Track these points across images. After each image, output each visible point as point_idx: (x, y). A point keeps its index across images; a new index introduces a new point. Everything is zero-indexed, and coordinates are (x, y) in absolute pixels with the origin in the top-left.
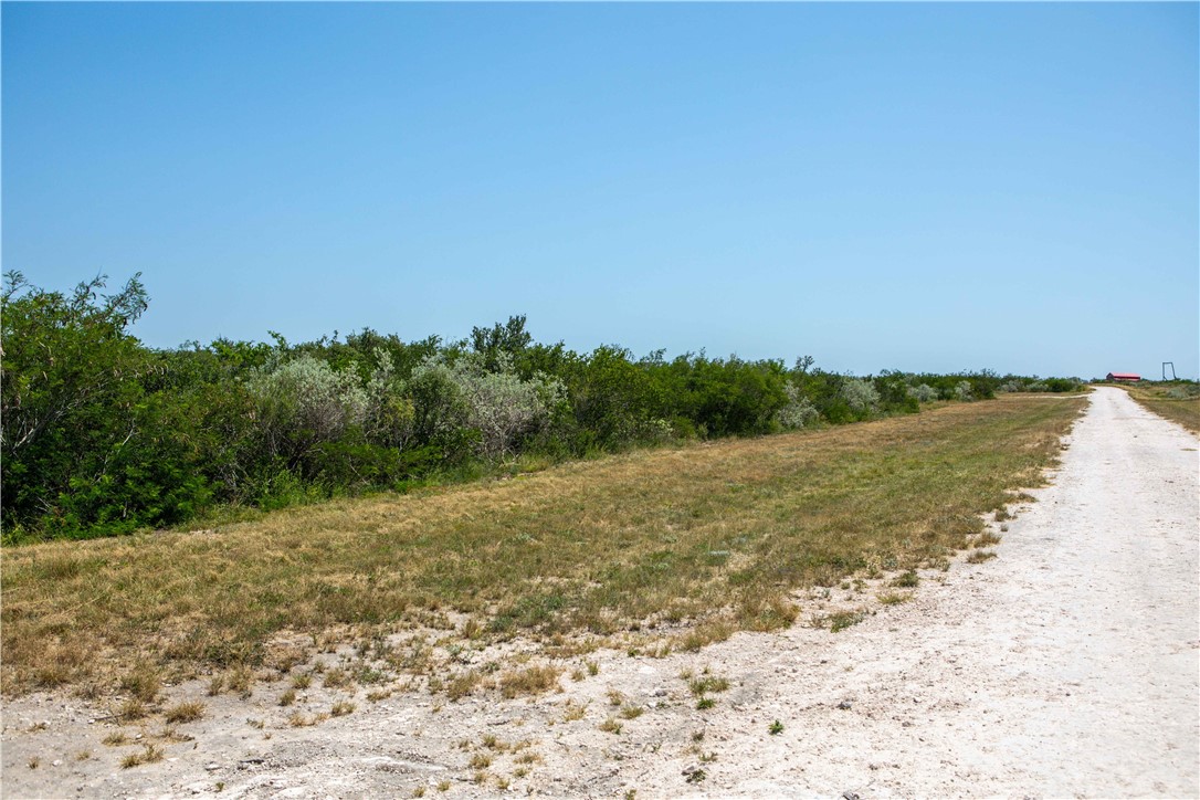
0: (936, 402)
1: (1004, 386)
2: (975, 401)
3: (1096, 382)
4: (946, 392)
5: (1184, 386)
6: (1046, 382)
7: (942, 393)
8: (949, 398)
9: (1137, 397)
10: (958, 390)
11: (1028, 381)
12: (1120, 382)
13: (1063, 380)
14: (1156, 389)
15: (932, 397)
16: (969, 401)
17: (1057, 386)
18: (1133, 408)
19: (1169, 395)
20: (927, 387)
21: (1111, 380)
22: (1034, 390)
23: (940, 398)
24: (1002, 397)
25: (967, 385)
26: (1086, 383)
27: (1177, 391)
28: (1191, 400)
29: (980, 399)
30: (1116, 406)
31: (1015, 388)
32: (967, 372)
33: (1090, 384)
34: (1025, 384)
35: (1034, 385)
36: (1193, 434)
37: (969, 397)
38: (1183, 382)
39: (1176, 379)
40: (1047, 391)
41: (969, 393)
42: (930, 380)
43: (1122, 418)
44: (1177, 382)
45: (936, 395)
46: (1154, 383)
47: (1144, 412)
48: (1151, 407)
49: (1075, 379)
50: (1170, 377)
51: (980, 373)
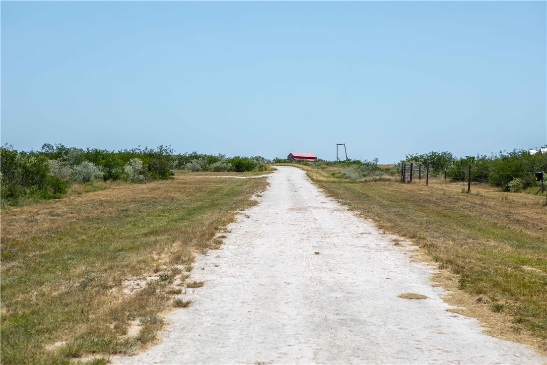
0: (100, 183)
1: (189, 165)
2: (149, 181)
3: (278, 162)
4: (114, 171)
5: (355, 166)
6: (229, 161)
7: (109, 172)
8: (115, 178)
9: (315, 177)
10: (128, 169)
11: (212, 160)
12: (299, 162)
13: (246, 159)
14: (331, 168)
15: (96, 177)
16: (141, 182)
17: (240, 166)
18: (311, 193)
19: (344, 176)
20: (91, 164)
21: (292, 160)
22: (218, 170)
23: (105, 179)
24: (180, 176)
25: (139, 164)
26: (269, 162)
27: (349, 171)
28: (366, 181)
29: (154, 179)
30: (294, 189)
31: (199, 167)
32: (142, 149)
33: (273, 164)
34: (209, 163)
35: (218, 164)
36: (397, 243)
37: (141, 177)
38: (355, 162)
39: (348, 160)
40: (230, 170)
41: (141, 173)
42: (96, 157)
43: (300, 208)
44: (348, 163)
45: (102, 174)
46: (329, 164)
47: (322, 198)
48: (331, 191)
49: (257, 159)
50: (343, 159)
51: (156, 150)
